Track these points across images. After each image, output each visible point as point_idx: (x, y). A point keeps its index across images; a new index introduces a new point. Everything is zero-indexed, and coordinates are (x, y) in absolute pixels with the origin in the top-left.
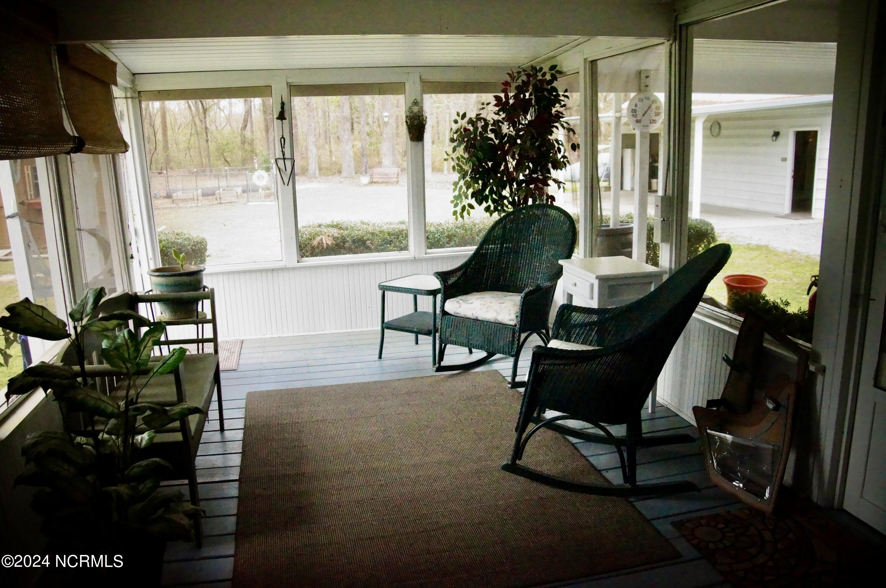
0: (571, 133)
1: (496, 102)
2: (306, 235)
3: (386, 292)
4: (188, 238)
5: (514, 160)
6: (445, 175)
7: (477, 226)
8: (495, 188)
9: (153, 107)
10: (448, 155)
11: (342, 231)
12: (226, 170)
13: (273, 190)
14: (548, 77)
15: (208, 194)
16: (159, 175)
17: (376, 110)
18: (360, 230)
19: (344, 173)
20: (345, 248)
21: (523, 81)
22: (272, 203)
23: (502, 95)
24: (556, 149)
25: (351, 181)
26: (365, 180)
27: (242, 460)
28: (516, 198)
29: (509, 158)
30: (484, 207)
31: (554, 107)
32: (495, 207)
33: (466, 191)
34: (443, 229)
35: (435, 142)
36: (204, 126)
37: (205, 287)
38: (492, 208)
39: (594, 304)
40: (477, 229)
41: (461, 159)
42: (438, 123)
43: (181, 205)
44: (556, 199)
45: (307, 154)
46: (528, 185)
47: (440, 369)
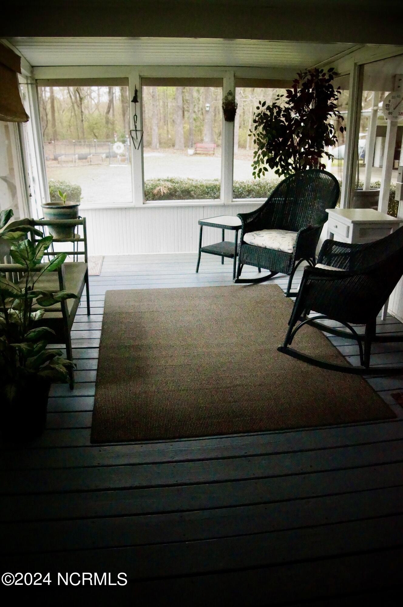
0: (341, 119)
1: (288, 95)
2: (149, 186)
3: (203, 226)
4: (68, 185)
5: (298, 138)
6: (247, 151)
7: (269, 185)
8: (283, 158)
9: (45, 97)
10: (251, 132)
11: (174, 184)
12: (95, 142)
13: (127, 157)
14: (327, 77)
15: (82, 158)
16: (49, 144)
17: (201, 102)
18: (187, 184)
19: (177, 147)
20: (176, 196)
21: (308, 79)
22: (126, 166)
23: (293, 90)
24: (329, 131)
25: (181, 152)
26: (191, 151)
27: (102, 334)
28: (298, 165)
29: (294, 136)
30: (275, 170)
31: (330, 100)
32: (282, 170)
33: (262, 158)
34: (245, 186)
35: (242, 127)
36: (80, 110)
37: (79, 217)
38: (280, 171)
39: (349, 241)
40: (269, 187)
41: (260, 135)
42: (244, 113)
43: (64, 165)
44: (326, 167)
45: (151, 132)
46: (307, 156)
47: (238, 281)
